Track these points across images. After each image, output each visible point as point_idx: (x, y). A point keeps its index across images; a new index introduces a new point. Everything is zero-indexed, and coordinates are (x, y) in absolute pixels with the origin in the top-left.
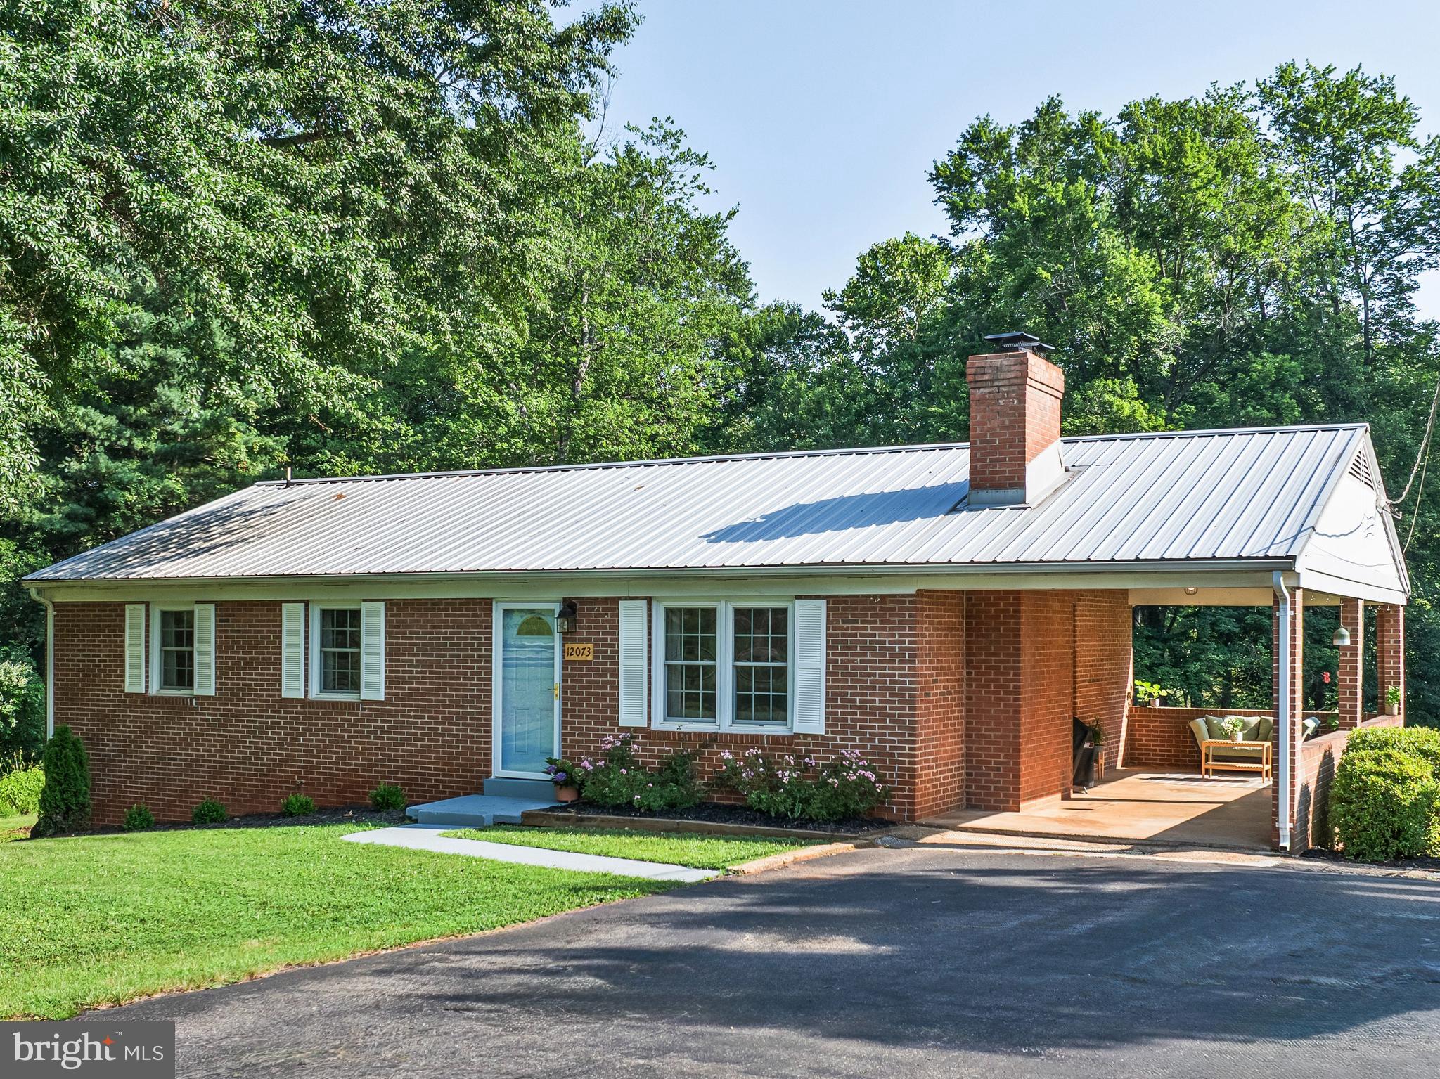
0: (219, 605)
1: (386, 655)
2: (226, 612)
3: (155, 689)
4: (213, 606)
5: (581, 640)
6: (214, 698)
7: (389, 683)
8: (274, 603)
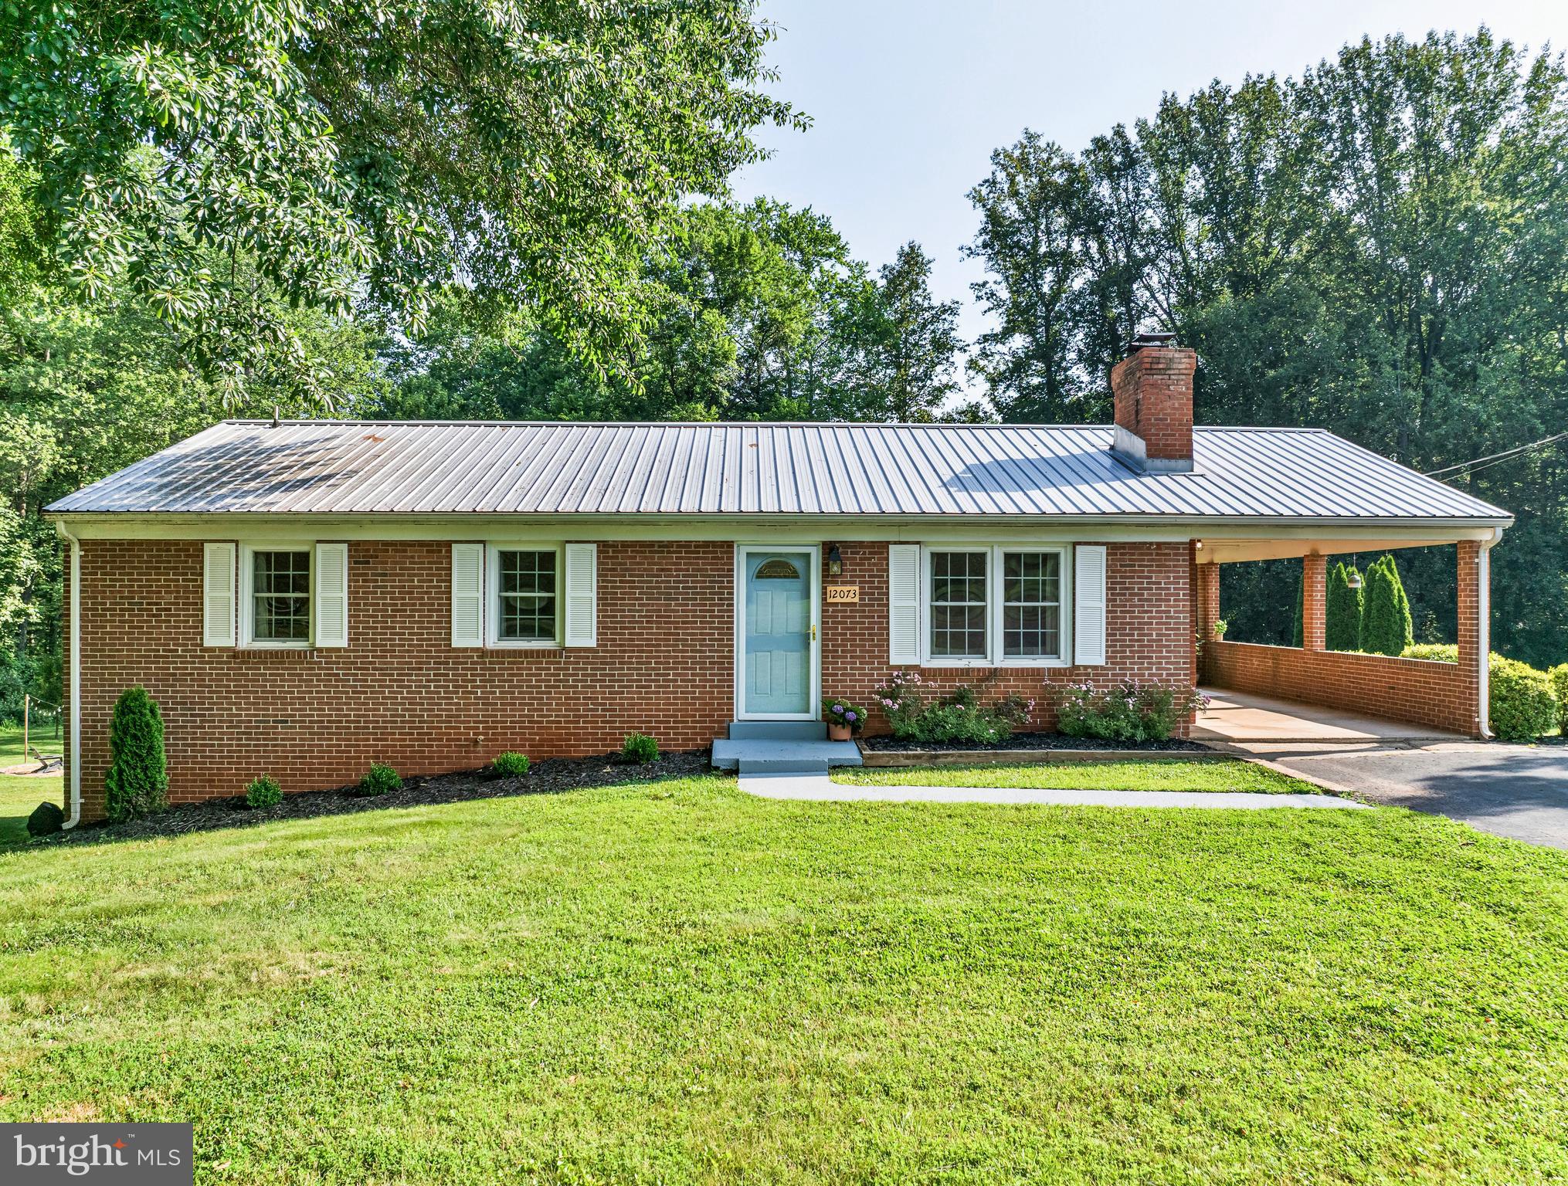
0: (354, 546)
1: (598, 599)
2: (363, 556)
3: (246, 641)
4: (346, 546)
5: (844, 583)
6: (346, 650)
7: (602, 628)
8: (439, 543)
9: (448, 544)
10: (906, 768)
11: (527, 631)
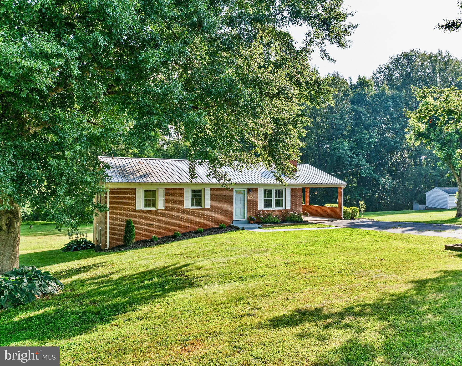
1: (210, 199)
2: (167, 191)
3: (143, 208)
4: (164, 189)
5: (251, 195)
6: (164, 210)
7: (211, 204)
8: (182, 188)
9: (184, 188)
10: (268, 227)
11: (196, 205)
